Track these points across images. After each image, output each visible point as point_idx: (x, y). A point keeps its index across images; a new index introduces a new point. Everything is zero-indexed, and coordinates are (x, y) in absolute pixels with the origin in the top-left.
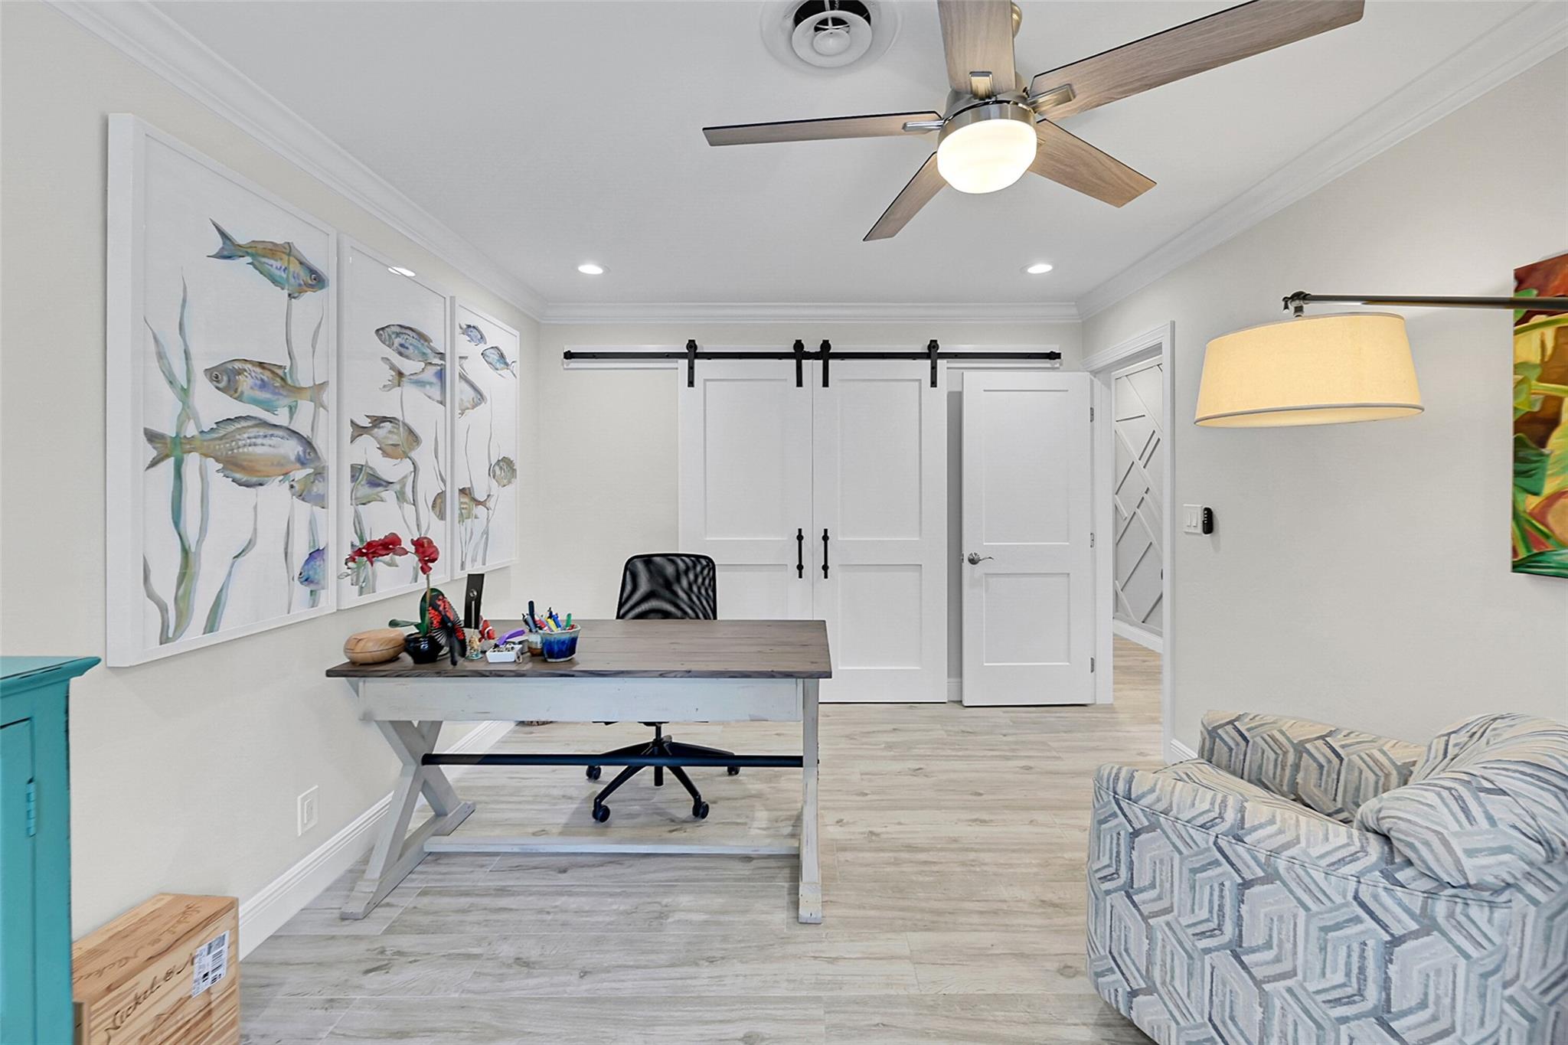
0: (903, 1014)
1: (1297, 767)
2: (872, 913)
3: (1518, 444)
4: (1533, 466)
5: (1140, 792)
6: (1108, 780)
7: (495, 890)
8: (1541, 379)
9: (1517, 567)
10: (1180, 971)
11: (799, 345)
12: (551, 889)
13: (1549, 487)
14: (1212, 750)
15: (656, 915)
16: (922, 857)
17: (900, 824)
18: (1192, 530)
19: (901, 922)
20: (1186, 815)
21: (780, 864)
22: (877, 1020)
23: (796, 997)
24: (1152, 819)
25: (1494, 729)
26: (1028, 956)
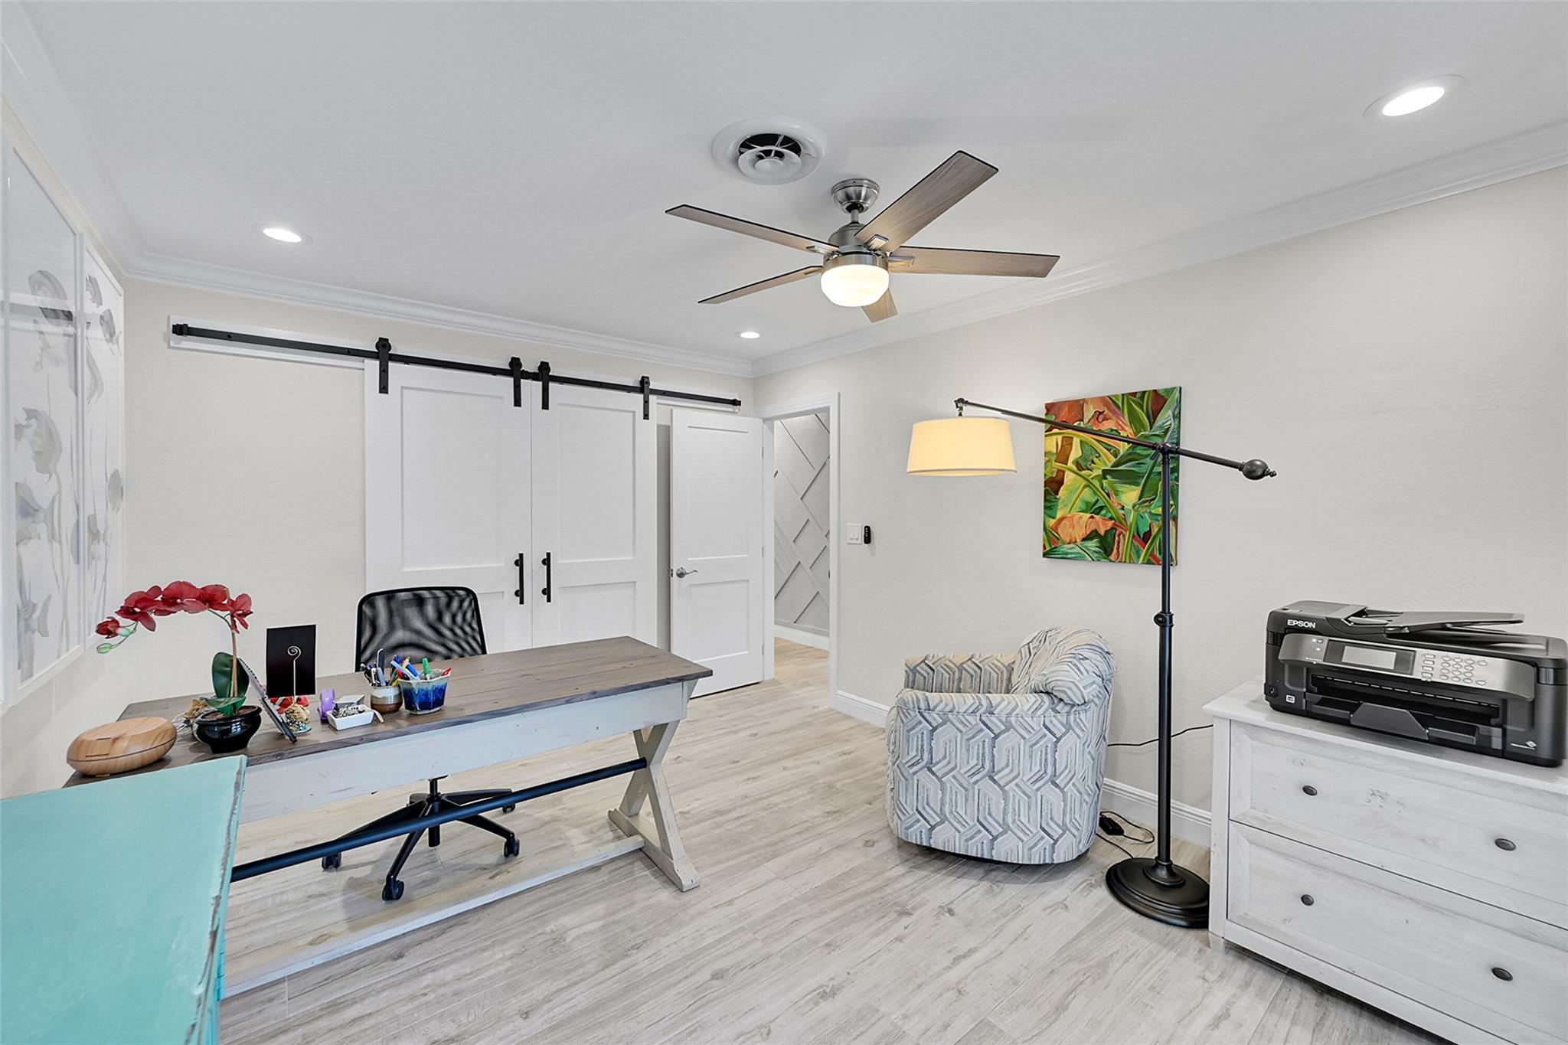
0: (802, 909)
1: (960, 679)
2: (730, 863)
3: (1046, 493)
4: (1053, 504)
5: (935, 704)
6: (913, 703)
7: (321, 1010)
8: (1056, 461)
9: (1045, 555)
10: (961, 801)
11: (515, 362)
12: (401, 977)
13: (1059, 515)
14: (914, 681)
15: (552, 942)
16: (733, 815)
17: (697, 799)
18: (855, 542)
19: (754, 860)
20: (962, 710)
21: (628, 861)
22: (789, 920)
23: (725, 936)
24: (944, 718)
25: (1050, 636)
26: (843, 846)
